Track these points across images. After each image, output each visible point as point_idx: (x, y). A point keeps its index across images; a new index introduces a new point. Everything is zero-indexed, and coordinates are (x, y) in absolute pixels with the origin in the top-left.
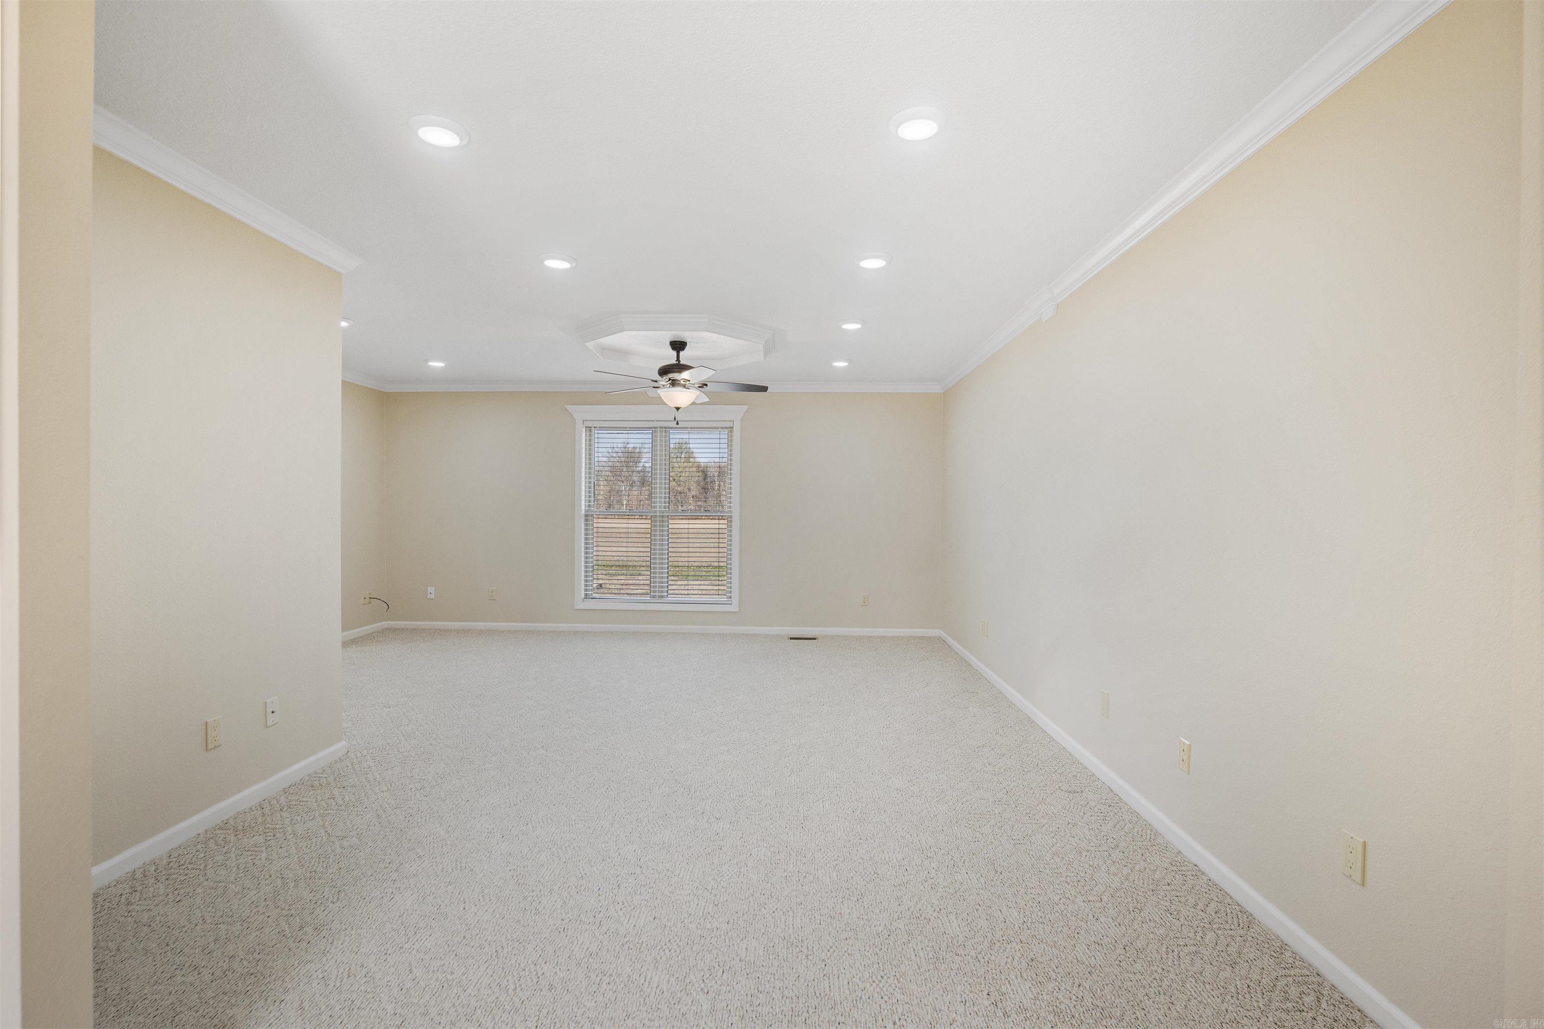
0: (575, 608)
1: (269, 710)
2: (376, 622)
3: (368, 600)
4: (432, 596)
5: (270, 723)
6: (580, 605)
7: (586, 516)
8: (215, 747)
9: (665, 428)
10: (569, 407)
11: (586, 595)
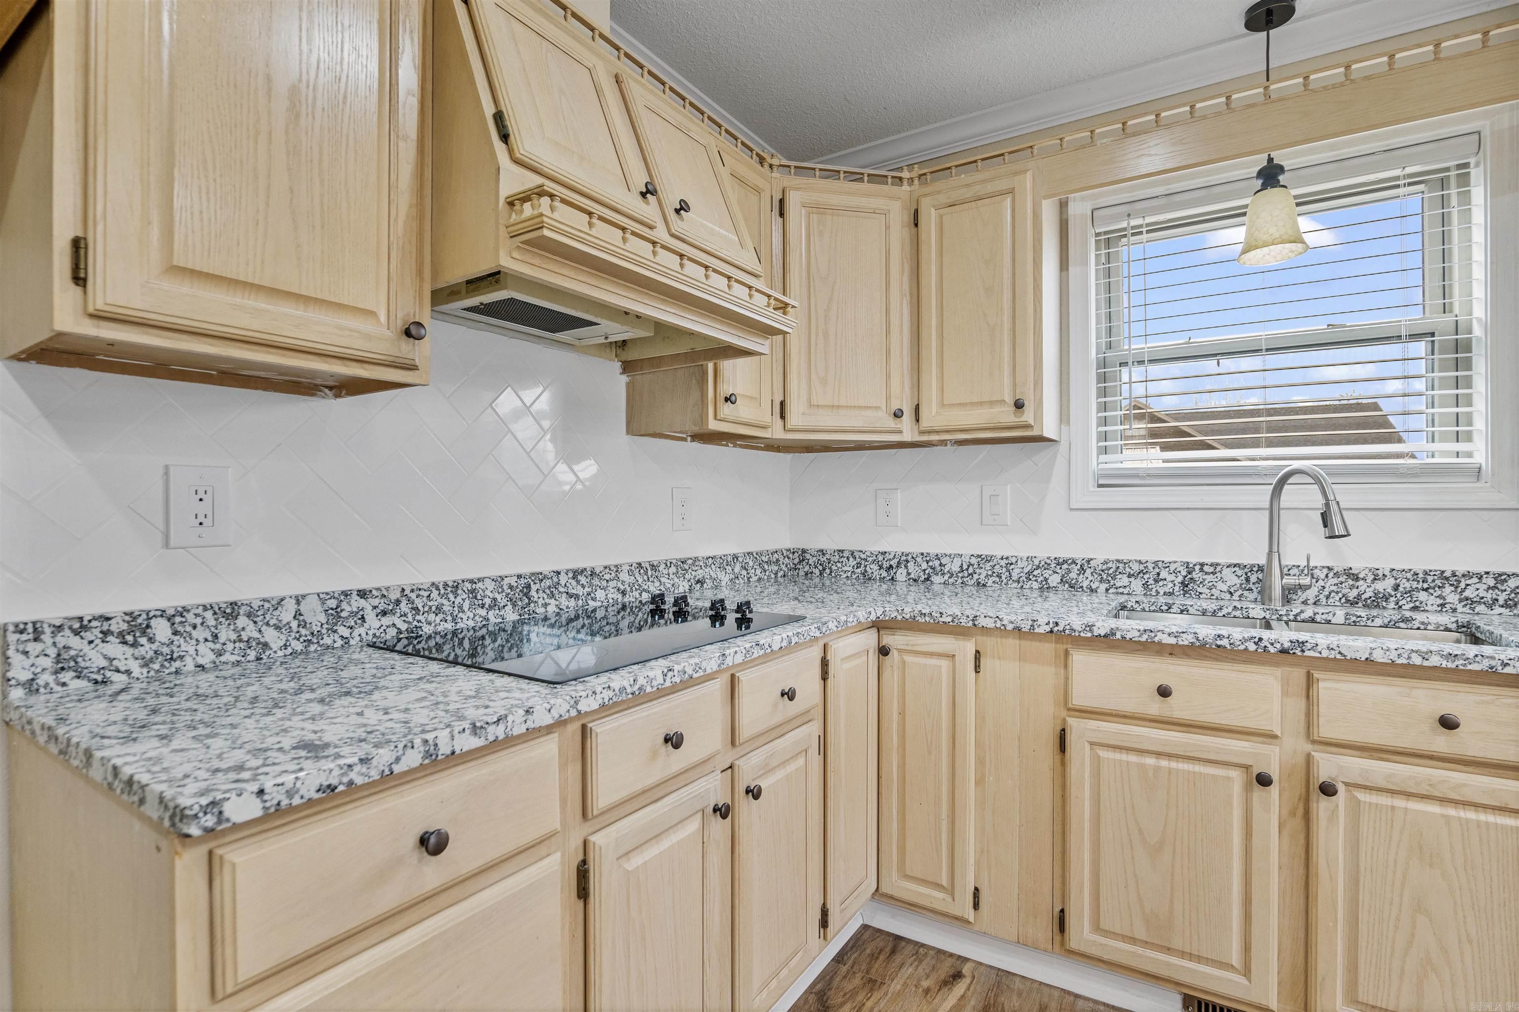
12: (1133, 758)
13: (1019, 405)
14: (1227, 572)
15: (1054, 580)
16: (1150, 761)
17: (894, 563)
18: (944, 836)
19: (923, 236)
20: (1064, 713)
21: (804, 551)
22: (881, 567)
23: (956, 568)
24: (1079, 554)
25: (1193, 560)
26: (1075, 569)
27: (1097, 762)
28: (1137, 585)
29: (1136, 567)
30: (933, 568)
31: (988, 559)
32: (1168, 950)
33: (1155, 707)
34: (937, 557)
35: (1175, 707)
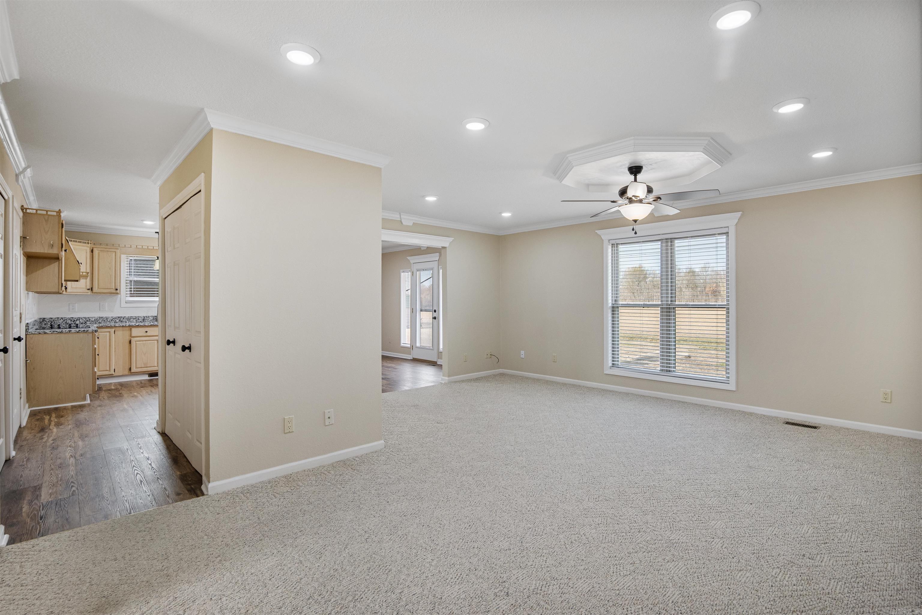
0: (605, 373)
1: (327, 417)
2: (494, 369)
3: (489, 356)
4: (523, 356)
5: (327, 424)
6: (608, 371)
7: (613, 307)
8: (289, 432)
9: (671, 239)
10: (599, 232)
11: (613, 364)
12: (142, 342)
13: (117, 290)
14: (151, 317)
15: (117, 321)
16: (144, 342)
17: (75, 320)
18: (108, 361)
19: (94, 255)
20: (130, 338)
21: (44, 318)
22: (71, 321)
23: (93, 320)
24: (123, 316)
25: (145, 316)
26: (122, 318)
27: (136, 343)
28: (135, 321)
29: (134, 317)
30: (87, 320)
31: (102, 318)
32: (147, 367)
33: (145, 334)
34: (88, 318)
35: (148, 334)
